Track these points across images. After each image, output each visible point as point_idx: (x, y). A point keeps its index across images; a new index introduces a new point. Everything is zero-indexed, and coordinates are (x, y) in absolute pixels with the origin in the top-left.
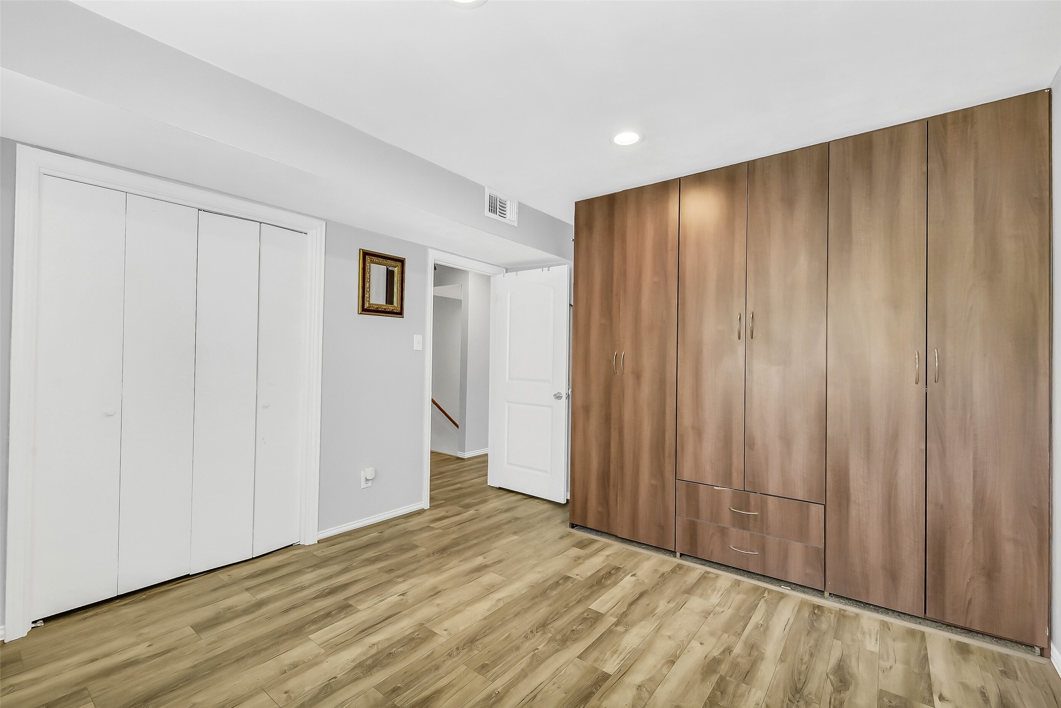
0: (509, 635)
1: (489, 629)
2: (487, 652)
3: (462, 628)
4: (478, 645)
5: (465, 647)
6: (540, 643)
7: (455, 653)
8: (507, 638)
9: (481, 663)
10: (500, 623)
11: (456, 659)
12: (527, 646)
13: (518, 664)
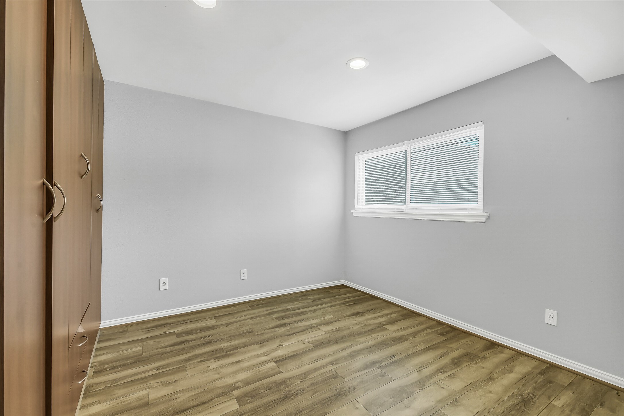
0: (313, 395)
1: (325, 403)
2: (331, 385)
3: (345, 408)
4: (336, 391)
5: (344, 392)
6: (297, 385)
7: (351, 389)
8: (316, 393)
9: (336, 380)
10: (315, 407)
11: (351, 385)
12: (305, 385)
13: (316, 375)
